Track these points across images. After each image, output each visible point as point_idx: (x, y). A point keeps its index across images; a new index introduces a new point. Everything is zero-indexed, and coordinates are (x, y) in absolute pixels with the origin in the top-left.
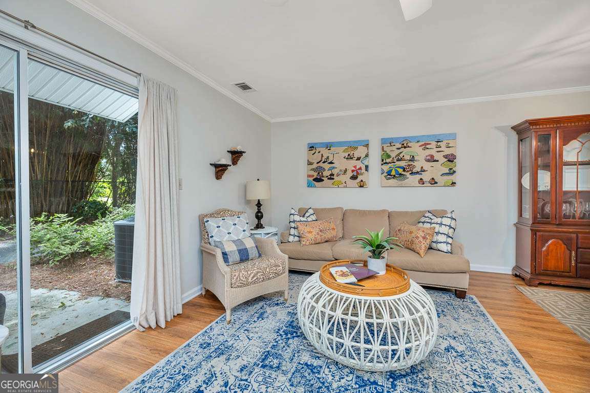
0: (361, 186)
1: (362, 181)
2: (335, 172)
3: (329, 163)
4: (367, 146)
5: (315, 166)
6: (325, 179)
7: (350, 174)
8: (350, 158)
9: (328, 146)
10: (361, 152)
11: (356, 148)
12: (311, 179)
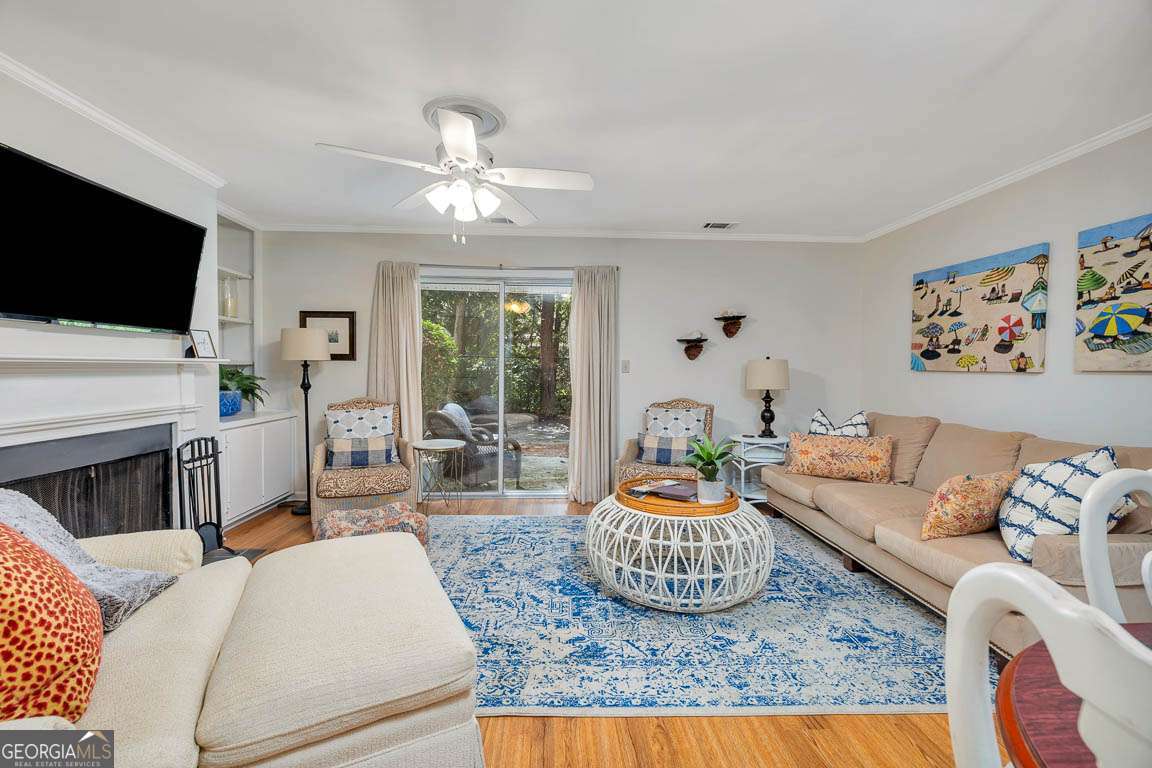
0: (1020, 370)
2: (963, 334)
3: (952, 315)
4: (1042, 259)
5: (924, 323)
7: (994, 338)
8: (995, 297)
9: (950, 275)
10: (1024, 277)
11: (1011, 270)
12: (918, 352)
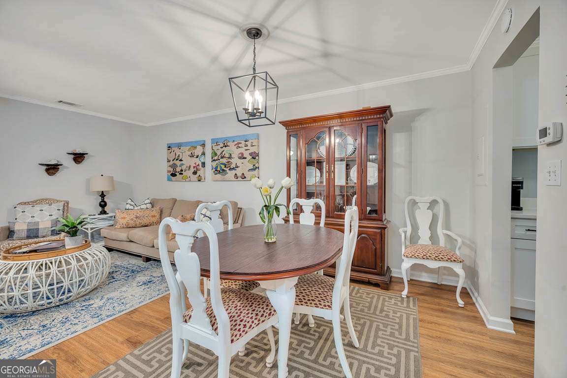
0: (199, 181)
1: (200, 176)
2: (184, 168)
3: (180, 160)
4: (203, 145)
5: (171, 163)
6: (177, 174)
7: (192, 170)
8: (192, 156)
9: (179, 146)
10: (199, 151)
11: (196, 147)
12: (169, 174)
